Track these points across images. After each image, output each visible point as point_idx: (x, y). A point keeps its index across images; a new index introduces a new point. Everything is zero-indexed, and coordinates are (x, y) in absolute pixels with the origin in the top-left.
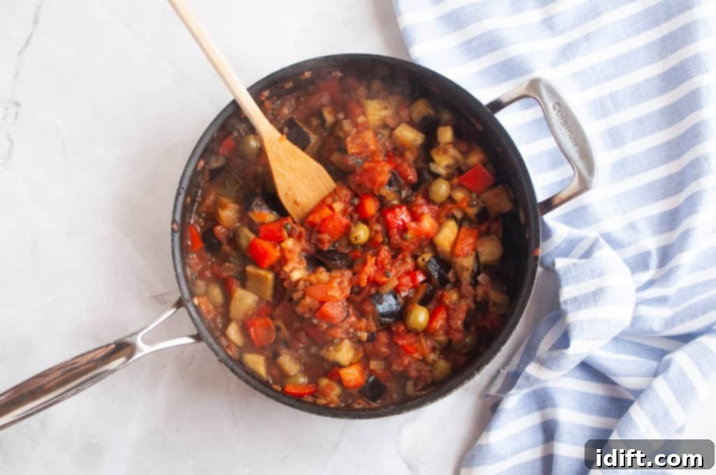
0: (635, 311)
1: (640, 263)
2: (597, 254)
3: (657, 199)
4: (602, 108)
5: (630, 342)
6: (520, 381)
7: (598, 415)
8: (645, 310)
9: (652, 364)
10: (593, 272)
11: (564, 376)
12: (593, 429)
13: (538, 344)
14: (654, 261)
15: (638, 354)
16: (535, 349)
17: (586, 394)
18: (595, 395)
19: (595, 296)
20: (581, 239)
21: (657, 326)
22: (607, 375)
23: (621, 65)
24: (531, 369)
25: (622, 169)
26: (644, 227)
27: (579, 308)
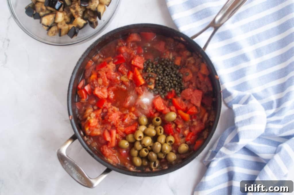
0: (267, 126)
1: (268, 106)
2: (250, 102)
3: (276, 79)
4: (253, 41)
5: (264, 139)
6: (218, 154)
7: (251, 169)
8: (271, 126)
9: (274, 148)
10: (248, 110)
11: (236, 153)
12: (249, 175)
13: (225, 139)
14: (275, 104)
15: (268, 144)
16: (224, 142)
17: (246, 161)
18: (250, 161)
19: (249, 121)
20: (244, 96)
21: (276, 132)
22: (255, 153)
23: (261, 22)
24: (223, 150)
25: (261, 66)
26: (271, 91)
27: (243, 126)
